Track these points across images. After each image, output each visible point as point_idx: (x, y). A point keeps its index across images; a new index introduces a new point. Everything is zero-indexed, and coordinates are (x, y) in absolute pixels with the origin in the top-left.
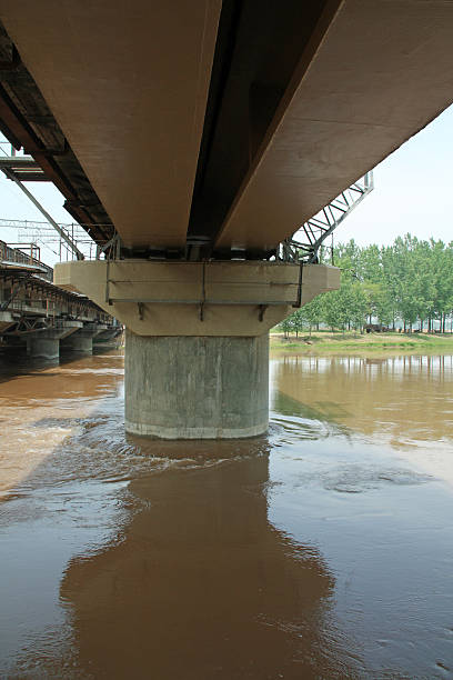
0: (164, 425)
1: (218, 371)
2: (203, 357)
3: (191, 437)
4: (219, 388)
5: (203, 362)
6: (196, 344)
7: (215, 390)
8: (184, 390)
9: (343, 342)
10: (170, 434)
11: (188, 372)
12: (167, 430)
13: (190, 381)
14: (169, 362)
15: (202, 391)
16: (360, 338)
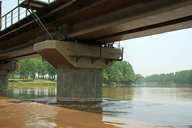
0: (81, 97)
1: (95, 79)
2: (92, 75)
3: (89, 101)
4: (96, 85)
5: (92, 77)
6: (90, 71)
7: (94, 86)
8: (87, 85)
9: (27, 83)
10: (83, 100)
11: (88, 80)
12: (82, 99)
13: (88, 83)
14: (83, 77)
15: (91, 86)
16: (33, 81)
